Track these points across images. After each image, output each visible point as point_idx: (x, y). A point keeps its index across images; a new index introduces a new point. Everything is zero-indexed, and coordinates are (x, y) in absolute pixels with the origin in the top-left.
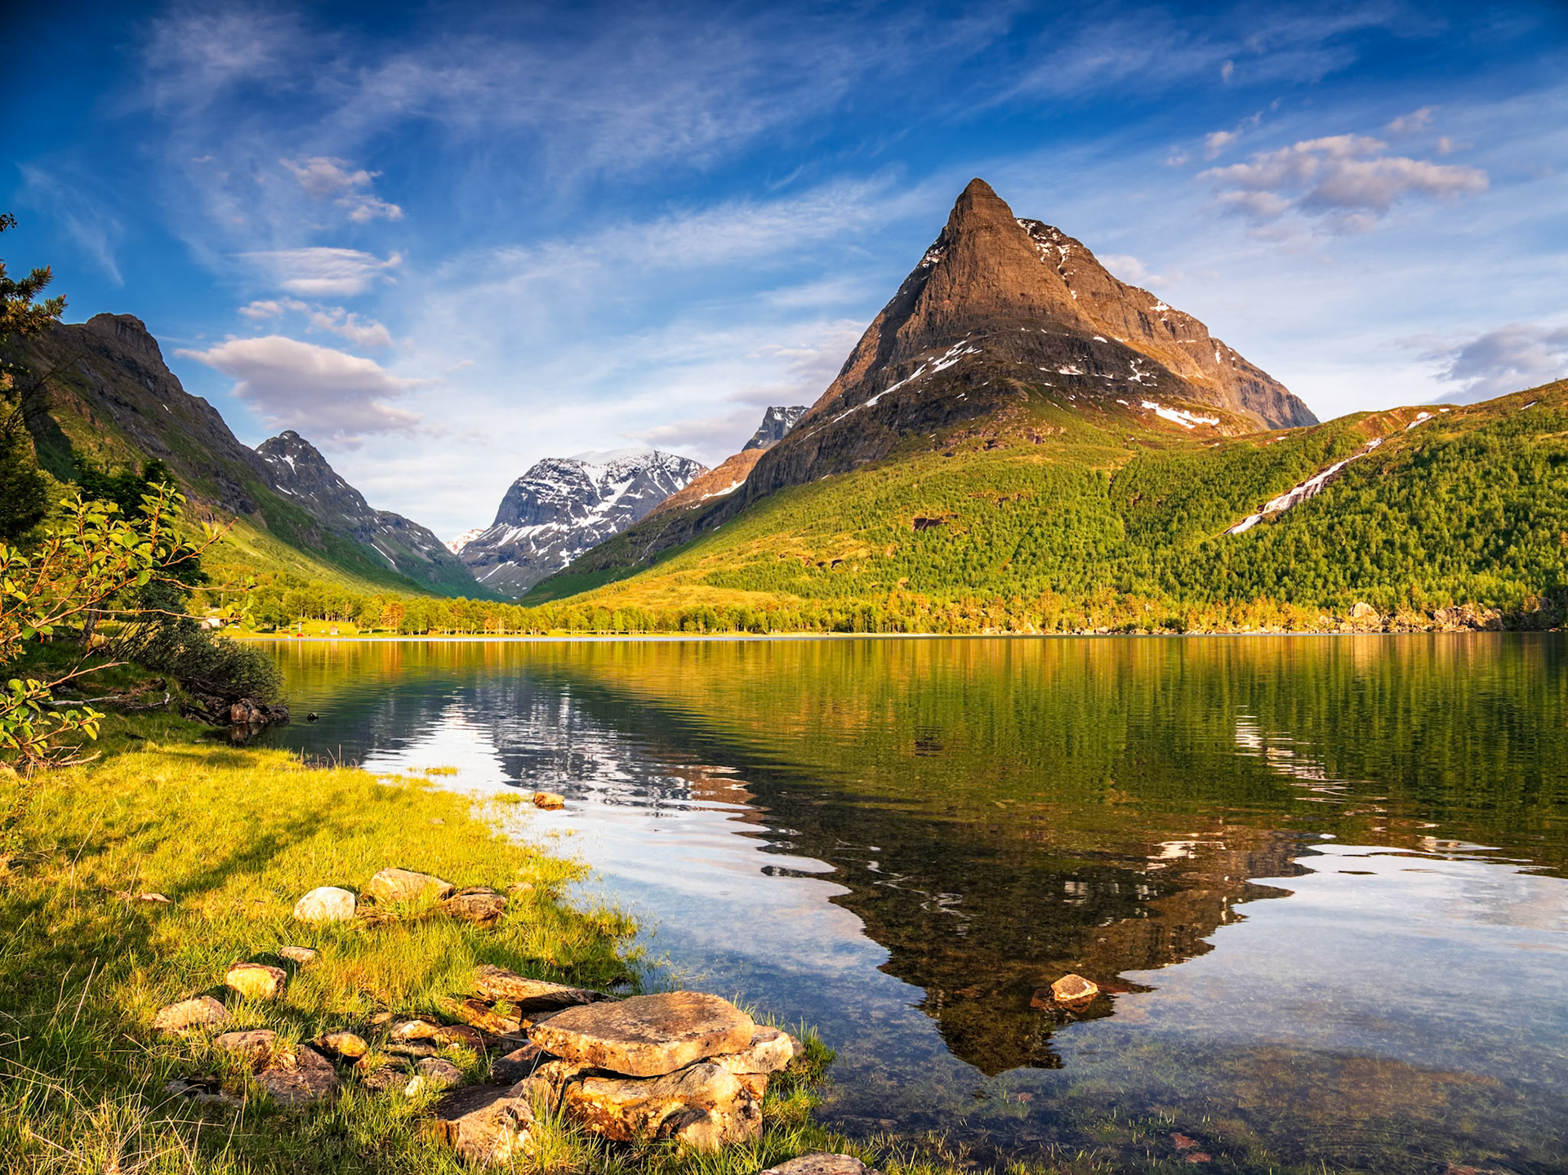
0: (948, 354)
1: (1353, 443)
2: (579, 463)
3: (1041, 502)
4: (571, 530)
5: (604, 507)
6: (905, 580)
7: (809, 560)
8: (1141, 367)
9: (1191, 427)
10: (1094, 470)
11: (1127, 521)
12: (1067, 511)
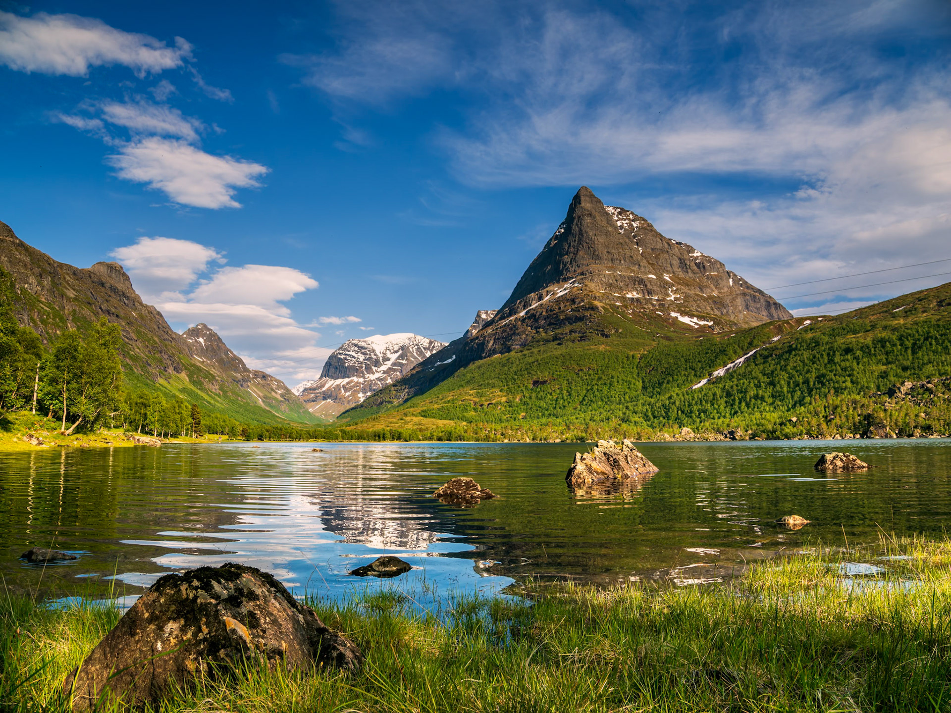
0: (565, 286)
1: (765, 339)
2: (370, 343)
3: (600, 372)
4: (365, 381)
5: (384, 368)
6: (524, 414)
7: (475, 403)
8: (675, 292)
9: (696, 327)
10: (631, 353)
11: (643, 382)
12: (612, 377)
